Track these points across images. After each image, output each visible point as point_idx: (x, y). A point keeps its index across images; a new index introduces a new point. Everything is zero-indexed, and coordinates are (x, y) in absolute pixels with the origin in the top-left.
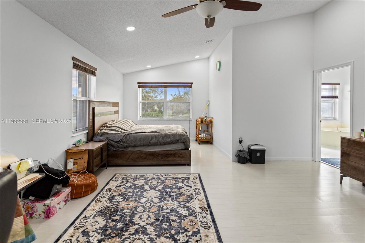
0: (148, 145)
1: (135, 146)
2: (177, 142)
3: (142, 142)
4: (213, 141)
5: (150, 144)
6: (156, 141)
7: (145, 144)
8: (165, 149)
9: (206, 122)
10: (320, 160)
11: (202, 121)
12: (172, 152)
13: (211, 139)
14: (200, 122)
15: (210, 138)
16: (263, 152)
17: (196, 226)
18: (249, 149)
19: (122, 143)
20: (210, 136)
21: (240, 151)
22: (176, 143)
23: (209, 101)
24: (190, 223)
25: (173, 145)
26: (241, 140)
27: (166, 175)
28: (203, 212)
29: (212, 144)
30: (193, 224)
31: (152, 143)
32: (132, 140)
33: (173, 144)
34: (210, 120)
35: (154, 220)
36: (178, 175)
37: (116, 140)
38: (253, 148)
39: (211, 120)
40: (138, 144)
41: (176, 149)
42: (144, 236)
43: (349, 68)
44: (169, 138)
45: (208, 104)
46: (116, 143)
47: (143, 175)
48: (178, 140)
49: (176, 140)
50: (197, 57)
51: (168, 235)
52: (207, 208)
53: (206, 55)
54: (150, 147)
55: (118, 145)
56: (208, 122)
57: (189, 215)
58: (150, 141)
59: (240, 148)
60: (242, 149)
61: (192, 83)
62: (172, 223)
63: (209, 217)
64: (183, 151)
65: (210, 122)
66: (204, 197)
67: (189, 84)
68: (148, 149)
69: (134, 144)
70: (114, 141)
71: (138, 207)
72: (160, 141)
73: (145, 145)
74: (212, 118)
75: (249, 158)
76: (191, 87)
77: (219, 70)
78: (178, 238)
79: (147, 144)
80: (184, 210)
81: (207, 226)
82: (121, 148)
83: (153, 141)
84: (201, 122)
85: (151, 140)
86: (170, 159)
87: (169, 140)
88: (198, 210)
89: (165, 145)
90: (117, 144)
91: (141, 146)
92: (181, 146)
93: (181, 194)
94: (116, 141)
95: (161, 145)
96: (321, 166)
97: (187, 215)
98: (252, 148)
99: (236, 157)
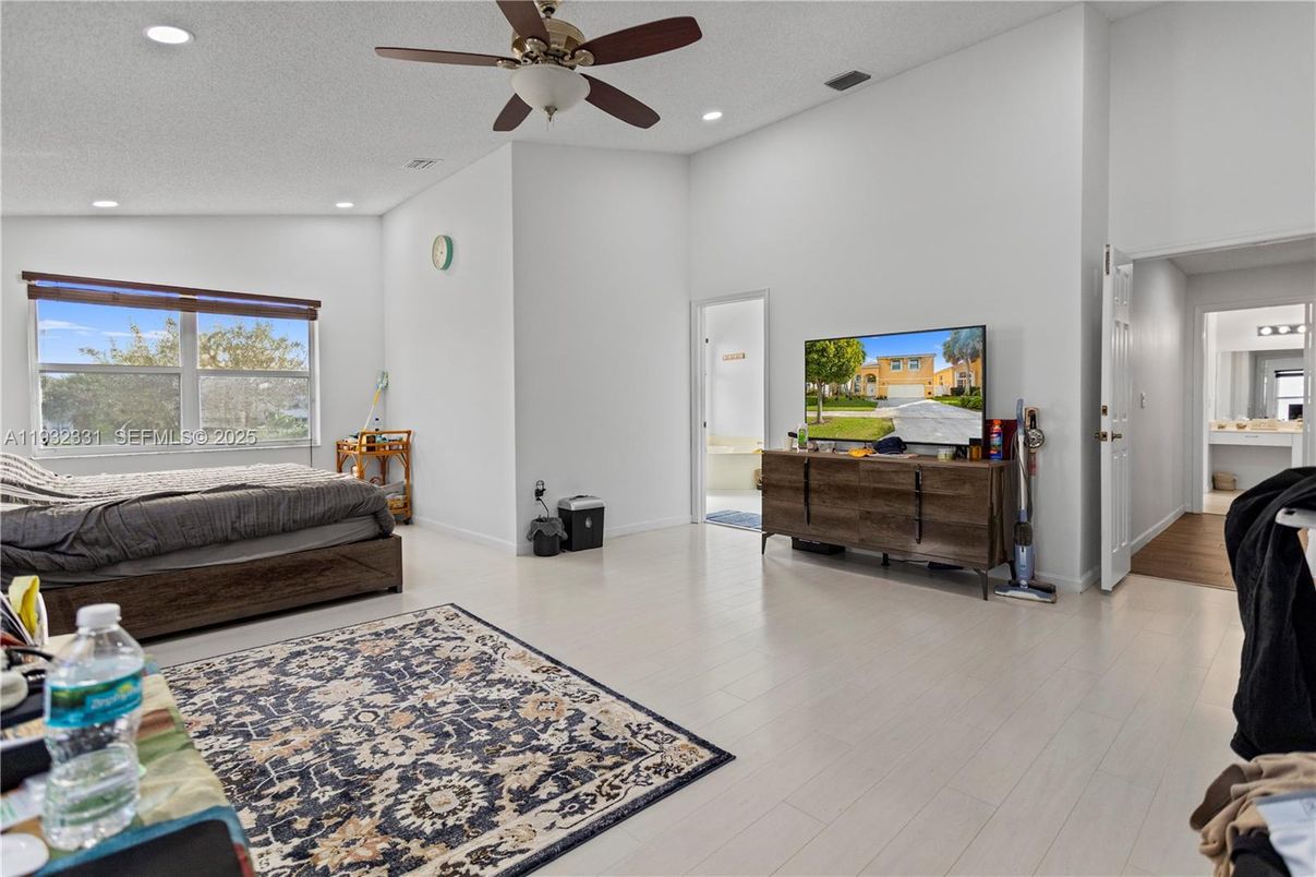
0: (226, 542)
1: (157, 553)
2: (351, 513)
3: (193, 532)
4: (412, 513)
5: (235, 537)
6: (264, 519)
7: (210, 539)
8: (302, 547)
9: (387, 448)
10: (704, 519)
11: (371, 445)
12: (329, 555)
13: (405, 505)
14: (364, 449)
15: (400, 504)
16: (597, 514)
17: (565, 707)
18: (561, 511)
19: (80, 549)
20: (401, 497)
21: (540, 520)
22: (347, 517)
23: (384, 375)
24: (541, 708)
25: (338, 526)
26: (540, 488)
27: (337, 632)
28: (552, 675)
29: (412, 523)
30: (553, 705)
31: (242, 530)
32: (138, 530)
33: (336, 522)
34: (401, 440)
35: (432, 741)
36: (385, 622)
37: (43, 537)
38: (575, 506)
39: (405, 440)
40: (177, 541)
41: (348, 539)
42: (441, 779)
43: (760, 303)
44: (317, 504)
45: (381, 386)
46: (42, 553)
47: (237, 655)
48: (356, 507)
49: (349, 506)
50: (344, 205)
51: (510, 748)
52: (553, 665)
53: (376, 205)
54: (232, 549)
55: (59, 559)
56: (395, 447)
57: (522, 693)
58: (233, 523)
59: (539, 511)
60: (544, 515)
61: (318, 304)
62: (495, 724)
63: (574, 678)
64: (370, 545)
65: (401, 447)
66: (525, 649)
67: (306, 307)
68: (226, 559)
69: (150, 544)
70: (25, 544)
71: (338, 734)
72: (282, 517)
73: (210, 544)
74: (409, 433)
75: (565, 536)
76: (315, 318)
77: (447, 266)
78: (544, 743)
79: (220, 535)
80: (499, 690)
81: (586, 696)
82: (78, 571)
83: (250, 519)
84: (369, 449)
85: (239, 517)
86: (322, 582)
87: (321, 509)
88: (539, 678)
89: (300, 529)
90: (52, 556)
91: (185, 548)
92: (362, 528)
93: (449, 664)
94: (37, 542)
95: (286, 531)
96: (708, 532)
97: (518, 695)
98: (573, 509)
99: (530, 540)
